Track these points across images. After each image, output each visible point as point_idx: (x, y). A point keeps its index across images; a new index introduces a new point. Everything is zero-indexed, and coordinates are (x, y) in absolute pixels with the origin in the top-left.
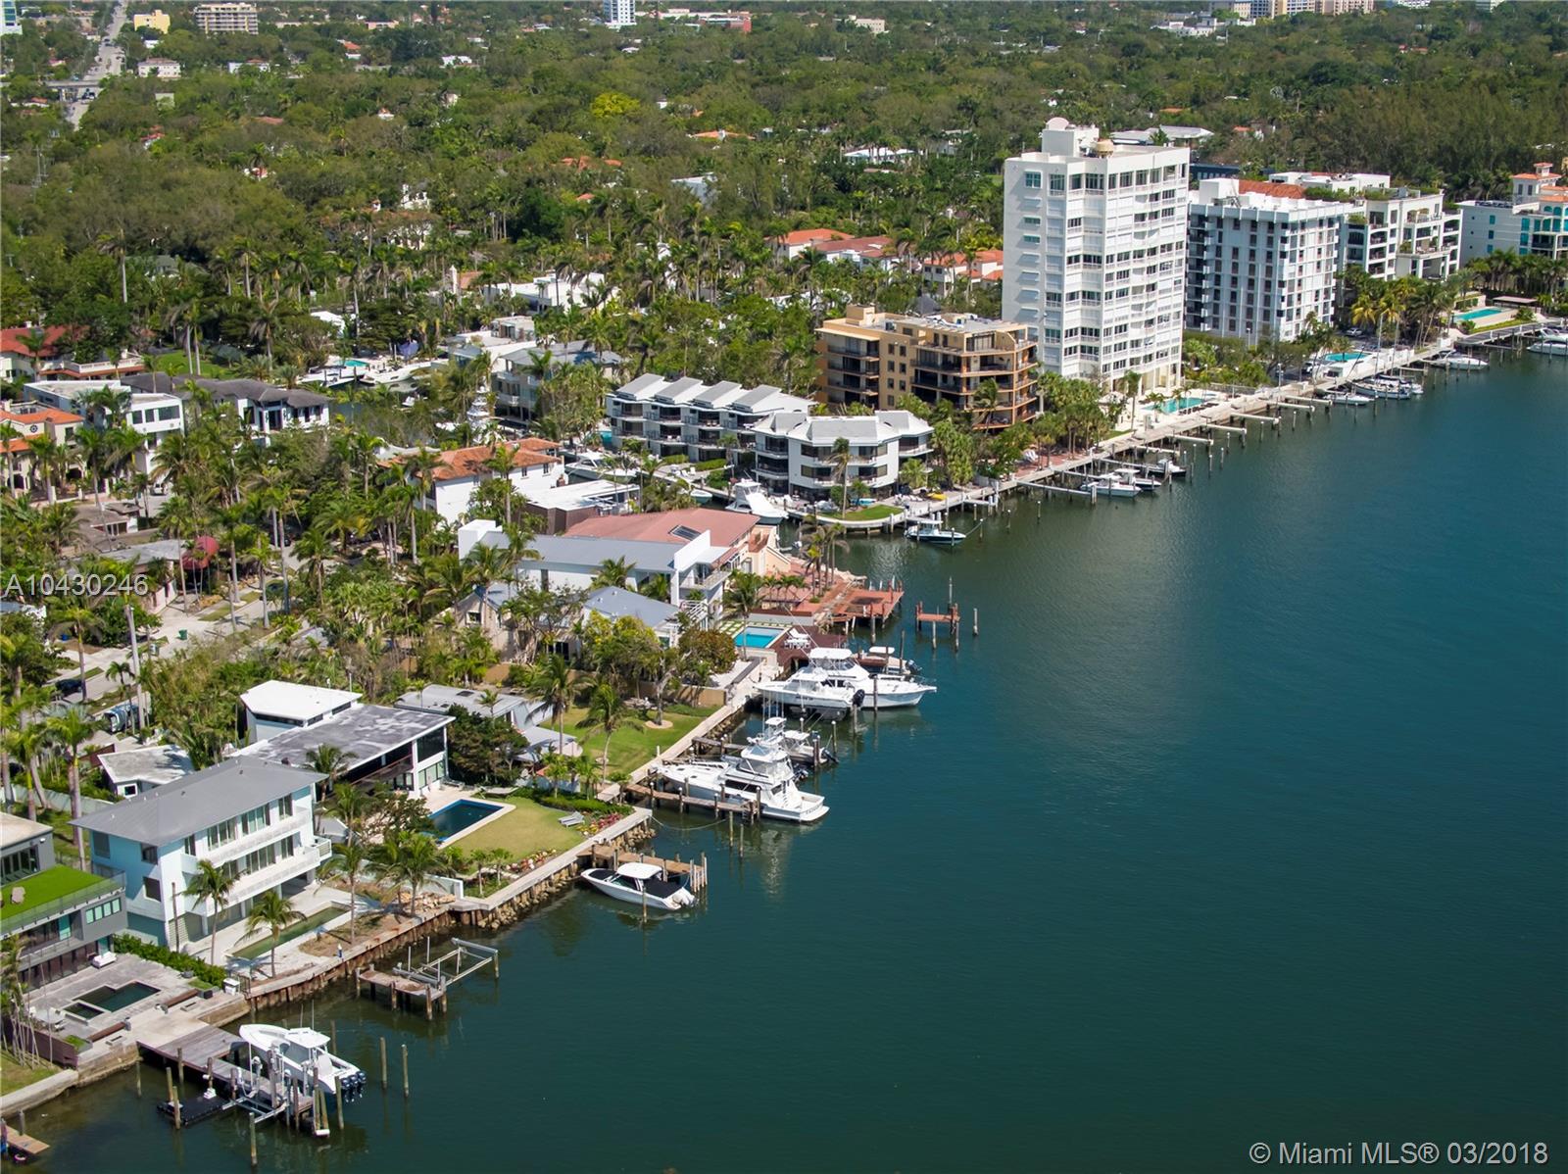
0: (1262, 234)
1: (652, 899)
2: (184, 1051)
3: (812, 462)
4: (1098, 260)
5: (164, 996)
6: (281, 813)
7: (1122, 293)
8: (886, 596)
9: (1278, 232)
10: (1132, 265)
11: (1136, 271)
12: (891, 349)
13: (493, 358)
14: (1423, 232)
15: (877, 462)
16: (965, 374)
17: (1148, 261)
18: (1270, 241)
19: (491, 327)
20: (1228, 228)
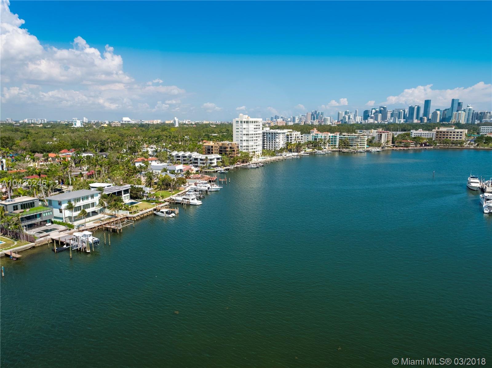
0: (274, 135)
1: (167, 215)
2: (60, 239)
3: (202, 162)
4: (248, 134)
5: (60, 230)
6: (91, 198)
7: (252, 140)
8: (214, 178)
9: (276, 134)
10: (253, 136)
11: (254, 137)
12: (215, 147)
13: (149, 151)
14: (298, 137)
15: (213, 161)
16: (227, 150)
17: (256, 136)
18: (275, 136)
19: (149, 148)
20: (268, 134)
